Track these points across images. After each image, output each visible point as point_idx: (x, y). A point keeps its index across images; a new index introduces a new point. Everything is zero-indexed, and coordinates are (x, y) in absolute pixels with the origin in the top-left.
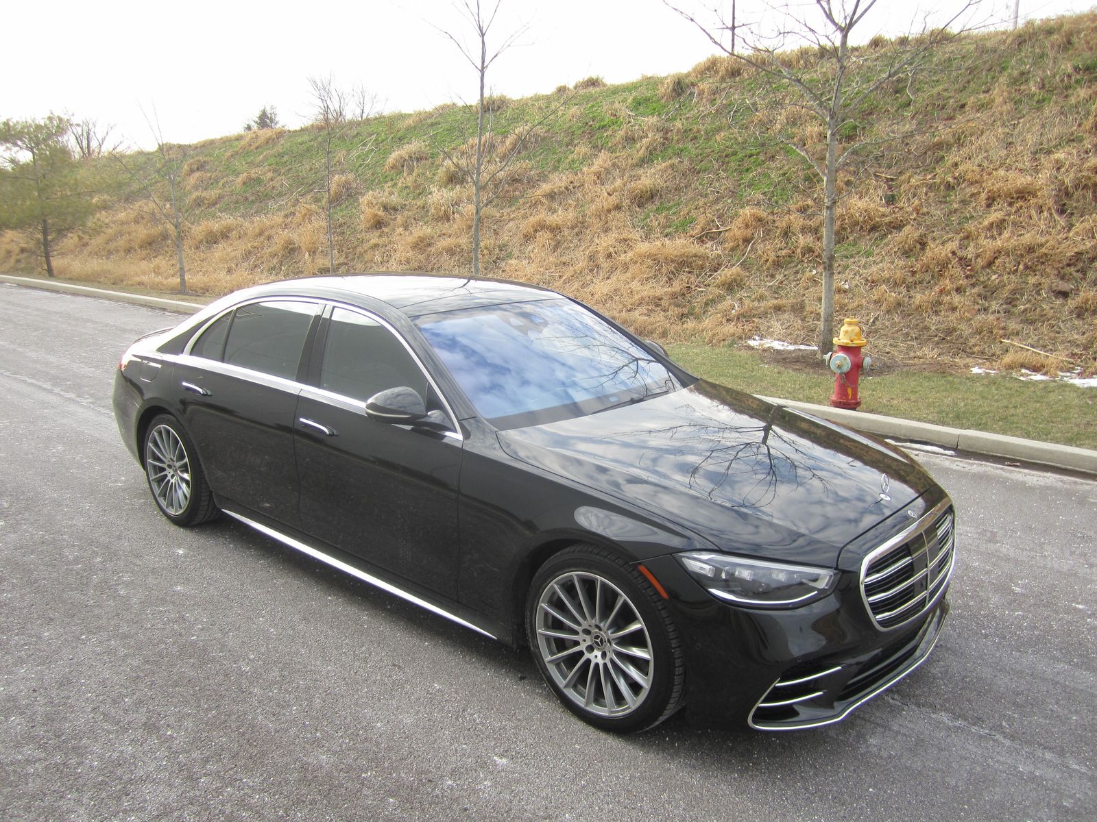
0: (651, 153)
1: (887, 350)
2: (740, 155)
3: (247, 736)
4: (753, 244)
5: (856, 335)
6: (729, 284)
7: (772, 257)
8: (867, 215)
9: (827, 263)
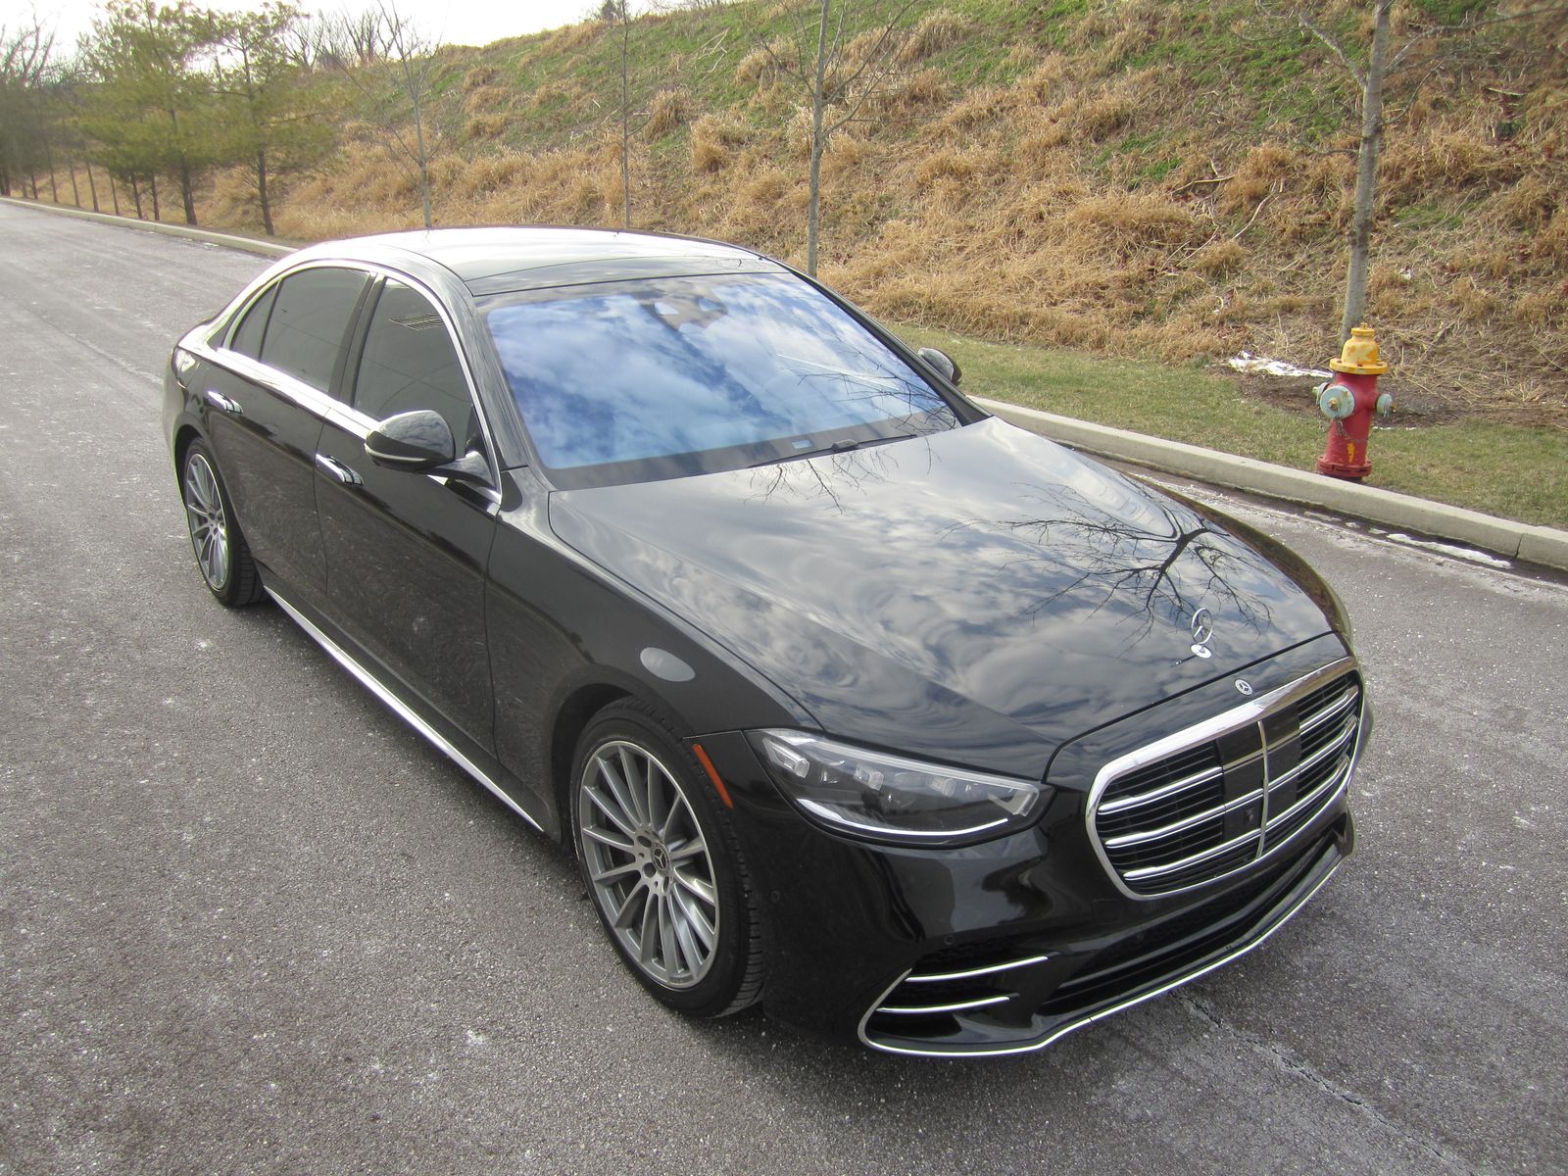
0: (1126, 56)
1: (1457, 384)
2: (1266, 59)
3: (127, 950)
4: (1266, 203)
5: (1368, 356)
6: (1217, 267)
7: (1292, 224)
8: (1461, 159)
9: (1359, 234)
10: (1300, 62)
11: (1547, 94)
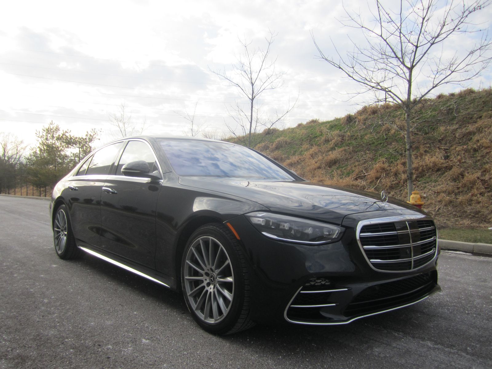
0: (336, 145)
2: (376, 143)
4: (381, 179)
5: (418, 199)
7: (389, 184)
8: (435, 164)
9: (409, 176)
10: (385, 144)
11: (456, 147)
